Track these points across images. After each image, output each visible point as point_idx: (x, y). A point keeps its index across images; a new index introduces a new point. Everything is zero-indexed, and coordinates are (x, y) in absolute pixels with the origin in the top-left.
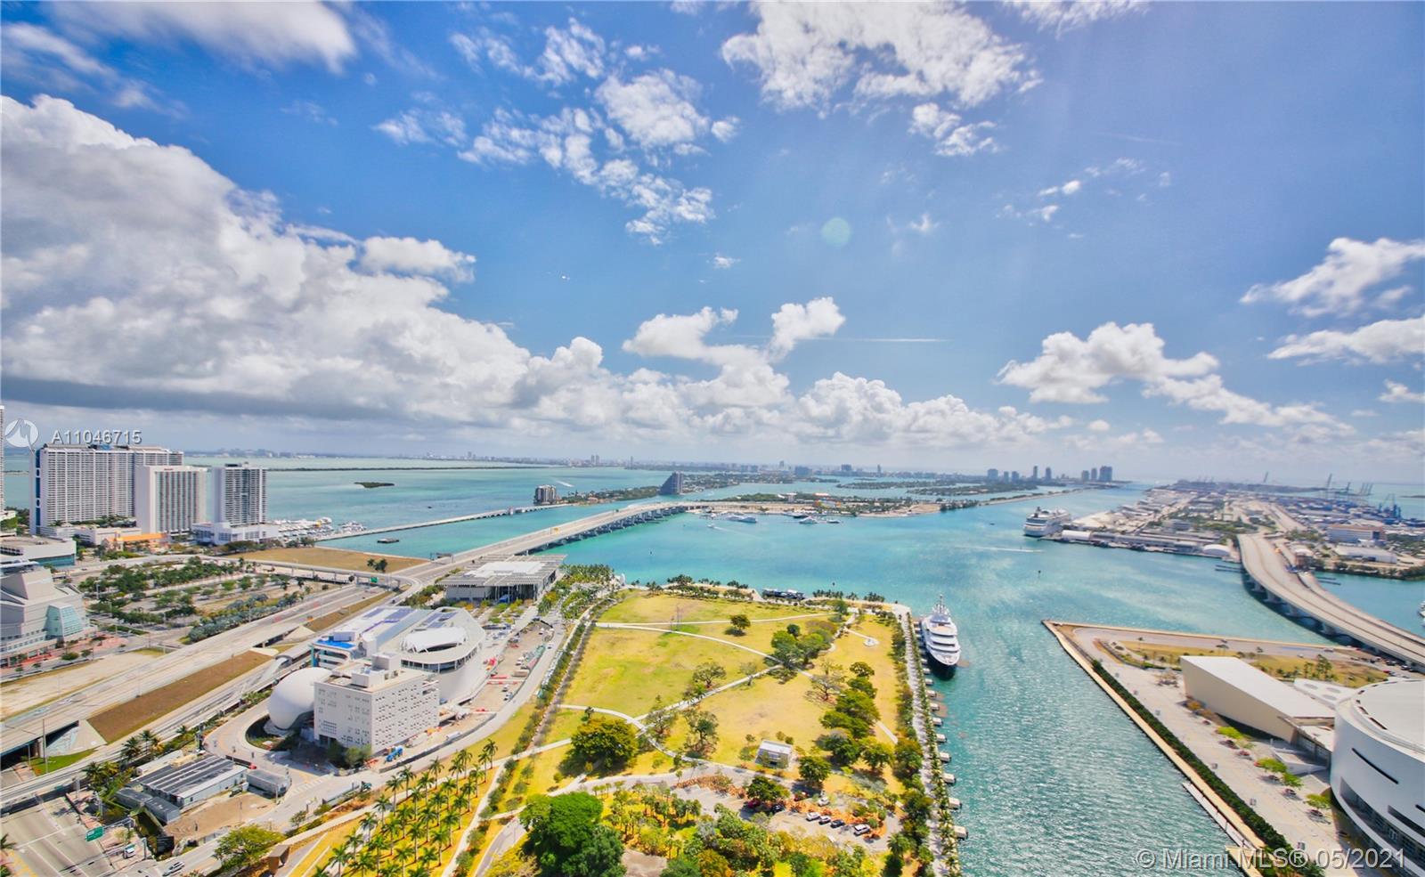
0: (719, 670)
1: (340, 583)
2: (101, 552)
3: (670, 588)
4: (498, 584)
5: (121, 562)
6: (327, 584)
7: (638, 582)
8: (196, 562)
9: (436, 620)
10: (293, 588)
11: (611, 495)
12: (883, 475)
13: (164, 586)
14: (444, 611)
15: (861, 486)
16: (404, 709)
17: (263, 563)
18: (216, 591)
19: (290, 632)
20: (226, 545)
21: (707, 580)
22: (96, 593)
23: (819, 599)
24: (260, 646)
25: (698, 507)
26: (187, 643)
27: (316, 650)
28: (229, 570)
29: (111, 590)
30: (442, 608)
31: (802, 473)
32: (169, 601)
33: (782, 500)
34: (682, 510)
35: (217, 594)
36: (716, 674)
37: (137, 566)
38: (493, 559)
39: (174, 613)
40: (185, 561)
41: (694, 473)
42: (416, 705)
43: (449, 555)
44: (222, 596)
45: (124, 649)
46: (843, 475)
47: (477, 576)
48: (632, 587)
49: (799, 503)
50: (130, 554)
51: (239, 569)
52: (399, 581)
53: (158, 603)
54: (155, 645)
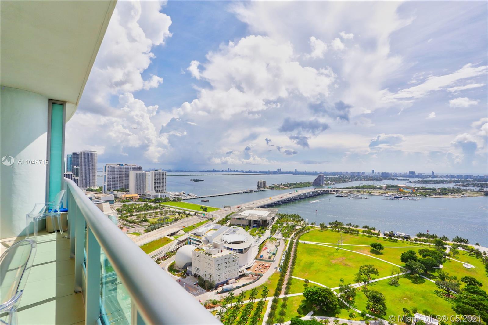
0: (375, 270)
1: (191, 215)
2: (120, 200)
3: (331, 227)
4: (252, 219)
5: (126, 203)
6: (188, 215)
7: (314, 223)
8: (146, 205)
9: (232, 231)
10: (177, 215)
11: (290, 185)
12: (436, 177)
13: (138, 212)
14: (234, 227)
15: (424, 182)
16: (226, 267)
17: (167, 206)
18: (153, 215)
19: (178, 231)
20: (154, 199)
21: (351, 225)
22: (120, 213)
23: (422, 238)
24: (168, 235)
25: (334, 191)
26: (146, 232)
27: (190, 238)
28: (156, 208)
29: (124, 212)
30: (233, 227)
31: (386, 176)
32: (140, 217)
33: (378, 188)
34: (326, 193)
35: (153, 216)
36: (373, 272)
37: (130, 205)
38: (248, 209)
39: (141, 222)
40: (143, 204)
41: (327, 176)
42: (230, 266)
43: (229, 207)
44: (155, 217)
45: (128, 232)
46: (410, 177)
47: (243, 215)
48: (312, 226)
49: (389, 190)
50: (128, 201)
51: (159, 208)
52: (212, 216)
53: (137, 217)
54: (137, 231)
